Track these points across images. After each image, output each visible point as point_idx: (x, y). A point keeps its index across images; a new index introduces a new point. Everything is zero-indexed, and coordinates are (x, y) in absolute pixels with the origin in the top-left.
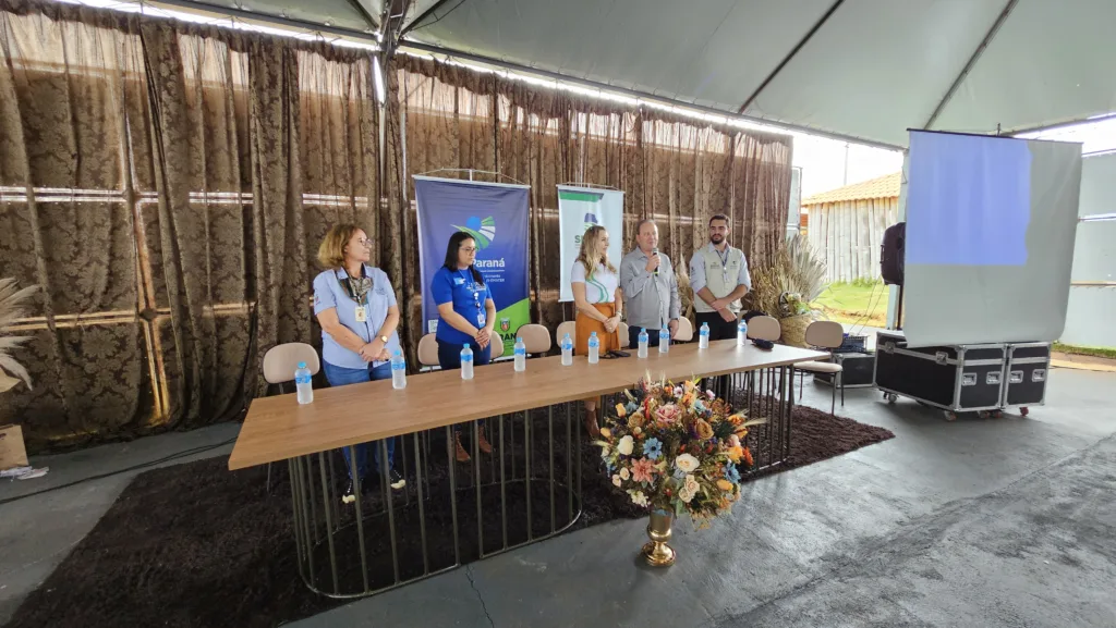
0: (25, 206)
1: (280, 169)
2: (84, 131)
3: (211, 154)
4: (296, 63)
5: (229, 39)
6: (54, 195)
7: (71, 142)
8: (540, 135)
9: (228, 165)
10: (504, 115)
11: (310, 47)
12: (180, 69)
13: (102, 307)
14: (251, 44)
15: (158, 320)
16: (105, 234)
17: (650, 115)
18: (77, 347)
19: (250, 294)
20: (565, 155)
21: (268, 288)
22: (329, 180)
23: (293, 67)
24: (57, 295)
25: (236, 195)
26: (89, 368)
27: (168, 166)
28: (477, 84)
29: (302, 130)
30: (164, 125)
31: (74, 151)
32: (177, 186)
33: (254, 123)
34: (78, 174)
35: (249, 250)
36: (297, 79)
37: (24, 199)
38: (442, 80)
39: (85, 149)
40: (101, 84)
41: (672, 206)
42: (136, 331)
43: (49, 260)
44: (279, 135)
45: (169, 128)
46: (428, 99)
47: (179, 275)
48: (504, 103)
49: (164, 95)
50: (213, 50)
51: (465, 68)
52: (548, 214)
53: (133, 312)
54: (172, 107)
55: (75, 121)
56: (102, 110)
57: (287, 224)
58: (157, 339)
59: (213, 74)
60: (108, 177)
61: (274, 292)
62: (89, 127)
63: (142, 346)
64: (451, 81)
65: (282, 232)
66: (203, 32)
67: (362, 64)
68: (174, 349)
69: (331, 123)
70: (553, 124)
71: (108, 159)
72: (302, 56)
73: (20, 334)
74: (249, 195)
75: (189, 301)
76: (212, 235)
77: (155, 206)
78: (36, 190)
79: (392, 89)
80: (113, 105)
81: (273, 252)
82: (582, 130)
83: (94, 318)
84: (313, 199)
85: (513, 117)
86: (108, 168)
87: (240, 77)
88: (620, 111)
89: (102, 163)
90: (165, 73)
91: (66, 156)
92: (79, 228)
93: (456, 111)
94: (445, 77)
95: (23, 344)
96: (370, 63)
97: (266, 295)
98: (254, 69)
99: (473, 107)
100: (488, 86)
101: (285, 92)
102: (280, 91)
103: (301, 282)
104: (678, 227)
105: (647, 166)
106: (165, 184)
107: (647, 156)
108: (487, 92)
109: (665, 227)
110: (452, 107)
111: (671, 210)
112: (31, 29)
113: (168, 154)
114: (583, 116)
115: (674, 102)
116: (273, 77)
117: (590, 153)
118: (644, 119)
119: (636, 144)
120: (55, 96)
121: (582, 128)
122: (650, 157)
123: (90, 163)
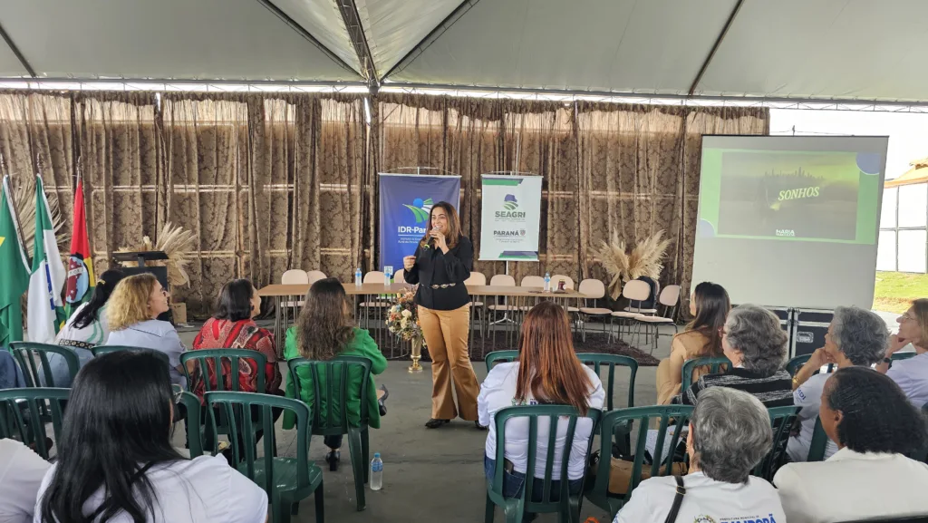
0: (195, 194)
1: (308, 171)
2: (220, 155)
3: (275, 162)
4: (320, 107)
5: (287, 98)
6: (207, 189)
7: (215, 161)
8: (482, 134)
9: (283, 172)
10: (453, 123)
11: (327, 96)
12: (264, 117)
13: (220, 248)
14: (298, 99)
15: (244, 257)
16: (225, 208)
18: (208, 268)
19: (289, 245)
21: (297, 241)
22: (337, 175)
23: (318, 110)
24: (203, 240)
26: (213, 280)
27: (254, 170)
28: (432, 105)
29: (323, 146)
30: (254, 150)
32: (257, 182)
33: (297, 145)
34: (216, 177)
35: (290, 218)
36: (320, 116)
37: (194, 191)
38: (407, 105)
39: (220, 164)
40: (230, 128)
41: (610, 183)
42: (234, 262)
43: (202, 222)
45: (256, 151)
46: (399, 118)
47: (255, 232)
48: (453, 113)
49: (256, 134)
50: (280, 104)
51: (425, 95)
53: (233, 251)
54: (258, 138)
55: (217, 149)
57: (310, 203)
58: (243, 268)
59: (278, 117)
60: (228, 178)
62: (223, 153)
63: (236, 270)
64: (414, 105)
65: (307, 209)
66: (275, 96)
67: (357, 104)
68: (250, 274)
69: (339, 139)
70: (492, 127)
71: (229, 168)
72: (324, 102)
73: (188, 259)
74: (292, 186)
75: (259, 247)
76: (272, 209)
78: (200, 186)
79: (375, 115)
80: (234, 140)
81: (302, 220)
83: (217, 254)
84: (324, 187)
87: (291, 118)
88: (553, 107)
89: (227, 171)
90: (256, 122)
91: (212, 168)
92: (215, 205)
93: (417, 125)
94: (410, 103)
95: (189, 264)
96: (362, 101)
97: (296, 245)
98: (299, 114)
99: (430, 120)
100: (440, 104)
101: (314, 123)
102: (311, 123)
103: (317, 238)
104: (619, 202)
105: (583, 151)
106: (252, 181)
107: (583, 143)
108: (440, 109)
109: (604, 203)
110: (414, 122)
111: (608, 188)
112: (205, 107)
113: (254, 165)
114: (519, 117)
115: (611, 94)
116: (308, 117)
117: (525, 145)
118: (579, 112)
119: (572, 133)
120: (210, 138)
121: (518, 126)
122: (586, 143)
123: (222, 171)
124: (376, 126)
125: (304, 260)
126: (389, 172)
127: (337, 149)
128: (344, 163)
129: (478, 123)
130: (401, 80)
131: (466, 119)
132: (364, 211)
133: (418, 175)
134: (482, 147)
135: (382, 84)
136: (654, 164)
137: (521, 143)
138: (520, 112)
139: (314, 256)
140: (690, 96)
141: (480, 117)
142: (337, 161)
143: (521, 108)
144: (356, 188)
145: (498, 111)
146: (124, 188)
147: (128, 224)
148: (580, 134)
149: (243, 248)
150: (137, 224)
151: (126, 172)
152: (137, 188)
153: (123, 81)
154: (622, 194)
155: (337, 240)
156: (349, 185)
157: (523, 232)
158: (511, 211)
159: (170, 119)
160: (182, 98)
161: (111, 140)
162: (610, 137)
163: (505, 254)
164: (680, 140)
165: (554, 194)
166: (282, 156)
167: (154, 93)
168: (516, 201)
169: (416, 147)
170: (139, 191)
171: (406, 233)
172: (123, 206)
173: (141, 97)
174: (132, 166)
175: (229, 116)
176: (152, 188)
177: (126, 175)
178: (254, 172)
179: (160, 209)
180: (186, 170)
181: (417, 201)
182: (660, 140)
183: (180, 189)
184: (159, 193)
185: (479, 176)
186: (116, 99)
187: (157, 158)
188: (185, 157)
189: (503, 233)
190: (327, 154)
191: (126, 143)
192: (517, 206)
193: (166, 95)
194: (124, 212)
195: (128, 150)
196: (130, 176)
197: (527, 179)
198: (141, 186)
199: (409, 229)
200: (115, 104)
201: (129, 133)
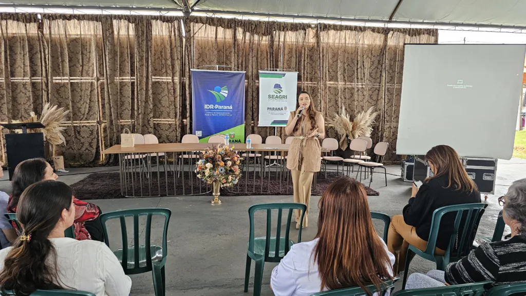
0: (68, 83)
1: (144, 68)
2: (85, 57)
3: (122, 62)
4: (151, 25)
5: (128, 19)
6: (76, 80)
7: (81, 61)
8: (259, 44)
9: (128, 69)
10: (239, 37)
11: (156, 18)
12: (113, 32)
13: (86, 119)
14: (136, 19)
15: (103, 125)
16: (89, 92)
17: (326, 28)
18: (79, 133)
19: (132, 117)
20: (272, 54)
21: (139, 114)
22: (164, 71)
23: (150, 27)
24: (74, 114)
25: (129, 78)
26: (82, 140)
27: (107, 67)
28: (226, 24)
29: (153, 52)
30: (107, 54)
31: (81, 64)
32: (110, 75)
33: (136, 50)
34: (82, 72)
35: (133, 99)
36: (151, 31)
37: (67, 81)
38: (210, 24)
39: (85, 63)
40: (90, 39)
41: (340, 76)
42: (96, 129)
43: (73, 102)
44: (144, 54)
45: (108, 55)
46: (204, 34)
47: (110, 109)
48: (240, 31)
49: (108, 43)
50: (124, 23)
51: (221, 18)
53: (96, 121)
54: (110, 46)
55: (82, 53)
56: (90, 49)
57: (146, 89)
58: (102, 132)
59: (123, 32)
60: (91, 73)
61: (141, 116)
62: (86, 55)
63: (98, 133)
64: (214, 25)
65: (144, 93)
66: (120, 18)
67: (176, 23)
68: (107, 136)
69: (165, 47)
70: (265, 40)
71: (91, 66)
72: (154, 22)
73: (64, 126)
74: (134, 78)
75: (113, 118)
76: (121, 93)
77: (104, 83)
78: (71, 78)
79: (188, 31)
80: (93, 47)
81: (140, 100)
83: (84, 123)
84: (154, 79)
85: (243, 37)
86: (91, 69)
87: (132, 33)
88: (304, 27)
89: (89, 68)
90: (108, 35)
91: (79, 66)
92: (81, 91)
93: (216, 38)
94: (211, 24)
95: (65, 130)
96: (179, 22)
97: (138, 117)
98: (137, 30)
99: (224, 35)
100: (232, 24)
101: (147, 37)
102: (145, 37)
103: (151, 112)
104: (345, 89)
105: (323, 56)
106: (107, 75)
107: (323, 50)
108: (231, 27)
109: (336, 89)
110: (214, 36)
111: (339, 79)
112: (72, 24)
113: (108, 64)
114: (282, 33)
115: (341, 19)
116: (143, 32)
117: (286, 52)
118: (321, 31)
119: (316, 44)
120: (77, 46)
121: (282, 39)
122: (325, 51)
123: (86, 68)
124: (189, 39)
125: (143, 126)
126: (198, 69)
127: (163, 53)
128: (169, 62)
129: (256, 37)
130: (205, 8)
131: (248, 34)
132: (182, 95)
133: (217, 71)
134: (259, 53)
135: (193, 10)
136: (367, 65)
137: (284, 51)
138: (283, 31)
139: (149, 124)
140: (390, 21)
141: (258, 34)
142: (163, 61)
143: (284, 27)
144: (177, 79)
145: (269, 29)
146: (18, 79)
147: (22, 103)
148: (321, 45)
149: (102, 119)
150: (28, 103)
151: (19, 68)
152: (27, 80)
153: (14, 6)
154: (347, 83)
155: (165, 114)
156: (173, 78)
157: (286, 108)
158: (278, 95)
159: (48, 32)
160: (56, 18)
161: (8, 47)
162: (340, 47)
163: (275, 122)
164: (384, 49)
165: (306, 84)
166: (127, 58)
167: (36, 14)
168: (281, 88)
169: (216, 52)
170: (29, 81)
171: (210, 109)
172: (18, 91)
173: (28, 17)
174: (24, 65)
175: (88, 31)
176: (38, 79)
177: (19, 70)
178: (108, 69)
179: (45, 93)
180: (61, 67)
181: (217, 87)
182: (371, 49)
183: (57, 80)
184: (43, 83)
185: (258, 72)
186: (10, 18)
187: (41, 59)
188: (60, 58)
189: (273, 109)
190: (157, 57)
191: (19, 49)
192: (282, 91)
193: (45, 16)
194: (19, 96)
195: (21, 53)
196: (23, 71)
197: (288, 74)
198: (30, 78)
199: (211, 106)
200: (10, 22)
201: (20, 42)
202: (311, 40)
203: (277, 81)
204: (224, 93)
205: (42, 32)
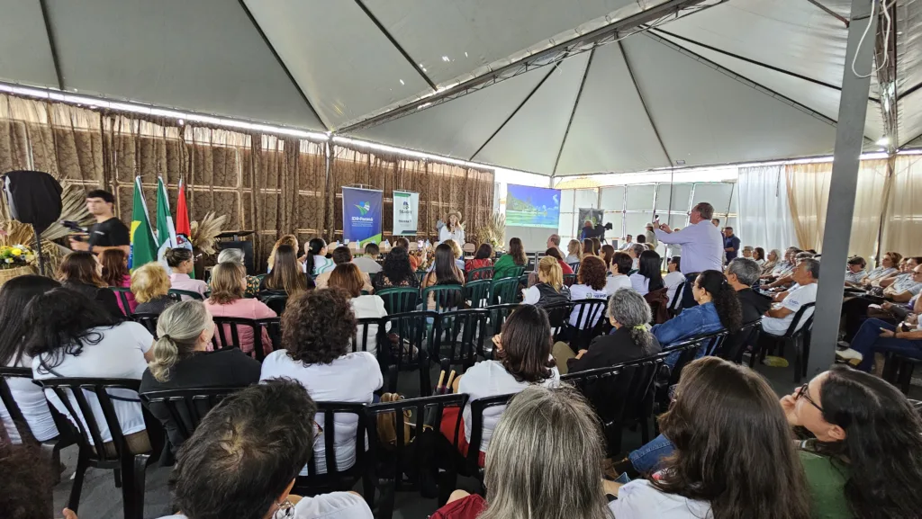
0: (209, 192)
1: (292, 182)
2: (228, 167)
3: (267, 175)
4: (300, 145)
5: (278, 136)
6: (219, 189)
7: (224, 170)
8: (386, 169)
9: (274, 181)
10: (372, 161)
11: (304, 139)
12: (262, 147)
14: (285, 138)
16: (231, 203)
17: (431, 161)
20: (396, 177)
22: (307, 185)
25: (275, 190)
28: (362, 151)
31: (224, 174)
32: (258, 186)
33: (284, 165)
34: (223, 182)
35: (278, 210)
38: (350, 149)
39: (227, 173)
40: (236, 150)
41: (440, 199)
44: (293, 170)
46: (345, 156)
47: (256, 219)
48: (373, 157)
49: (256, 155)
50: (273, 139)
51: (359, 145)
52: (388, 200)
54: (258, 158)
55: (226, 163)
56: (235, 160)
57: (293, 202)
59: (272, 147)
60: (234, 182)
61: (288, 226)
62: (230, 165)
64: (353, 150)
65: (291, 204)
66: (270, 134)
67: (322, 145)
69: (309, 165)
70: (391, 165)
71: (234, 177)
72: (301, 142)
74: (279, 190)
76: (266, 204)
77: (249, 194)
78: (213, 187)
79: (332, 153)
82: (403, 167)
84: (301, 192)
85: (376, 162)
86: (234, 180)
87: (281, 148)
88: (419, 160)
89: (232, 178)
91: (220, 175)
92: (223, 201)
93: (354, 160)
96: (325, 144)
98: (286, 147)
99: (361, 159)
101: (295, 153)
103: (296, 223)
105: (429, 182)
108: (366, 154)
112: (218, 134)
113: (256, 176)
114: (404, 162)
116: (292, 149)
118: (428, 163)
119: (425, 172)
122: (431, 178)
123: (228, 178)
127: (307, 170)
128: (311, 178)
131: (379, 161)
133: (362, 189)
134: (386, 175)
137: (404, 175)
140: (470, 161)
141: (386, 161)
142: (307, 177)
145: (395, 159)
148: (428, 173)
153: (151, 107)
156: (315, 192)
157: (411, 220)
158: (406, 210)
159: (190, 139)
160: (201, 126)
161: (139, 150)
162: (440, 176)
163: (404, 232)
164: (466, 179)
166: (273, 171)
167: (179, 119)
168: (408, 205)
169: (353, 172)
171: (356, 221)
173: (167, 121)
178: (256, 180)
180: (202, 175)
181: (361, 203)
182: (457, 179)
185: (391, 191)
186: (144, 119)
188: (202, 166)
189: (403, 221)
190: (301, 172)
191: (150, 152)
192: (409, 207)
193: (187, 122)
197: (413, 194)
200: (144, 123)
201: (153, 146)
202: (422, 169)
203: (404, 199)
204: (367, 207)
205: (183, 138)
